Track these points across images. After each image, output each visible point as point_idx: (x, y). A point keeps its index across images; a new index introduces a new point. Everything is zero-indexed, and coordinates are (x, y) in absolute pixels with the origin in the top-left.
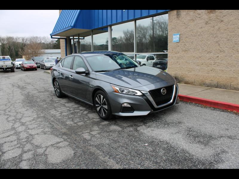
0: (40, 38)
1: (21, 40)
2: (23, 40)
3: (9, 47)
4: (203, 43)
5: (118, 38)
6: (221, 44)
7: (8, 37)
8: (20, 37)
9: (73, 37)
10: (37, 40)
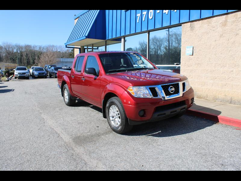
0: (56, 46)
1: (38, 48)
2: (40, 48)
3: (27, 54)
4: (216, 56)
5: (134, 49)
6: (236, 57)
7: (26, 45)
8: (37, 46)
9: (88, 47)
10: (54, 49)
